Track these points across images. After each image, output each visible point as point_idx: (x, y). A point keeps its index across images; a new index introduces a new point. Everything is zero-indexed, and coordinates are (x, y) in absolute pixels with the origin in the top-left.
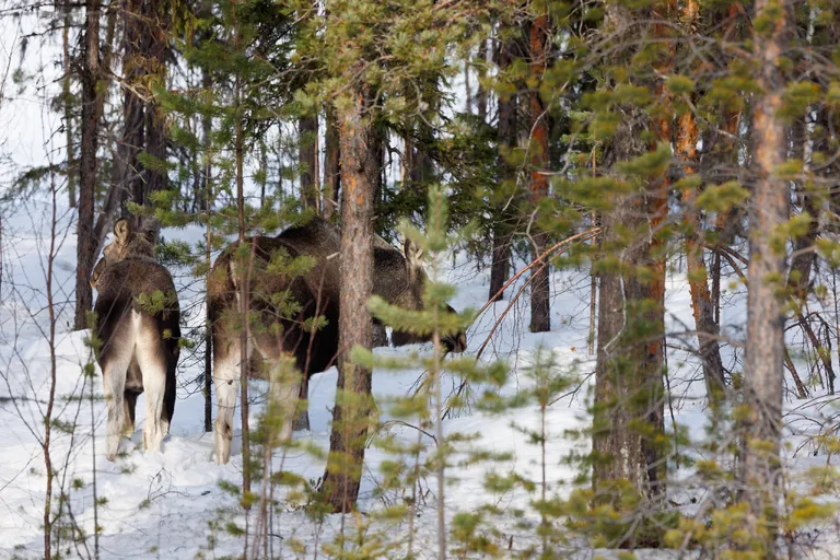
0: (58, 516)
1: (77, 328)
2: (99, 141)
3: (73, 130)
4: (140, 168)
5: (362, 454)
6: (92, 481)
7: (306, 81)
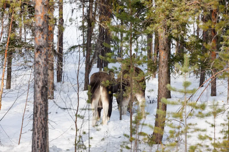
0: (79, 142)
1: (85, 90)
2: (92, 39)
3: (85, 36)
4: (103, 46)
5: (164, 128)
6: (88, 132)
7: (150, 24)
